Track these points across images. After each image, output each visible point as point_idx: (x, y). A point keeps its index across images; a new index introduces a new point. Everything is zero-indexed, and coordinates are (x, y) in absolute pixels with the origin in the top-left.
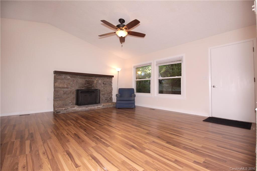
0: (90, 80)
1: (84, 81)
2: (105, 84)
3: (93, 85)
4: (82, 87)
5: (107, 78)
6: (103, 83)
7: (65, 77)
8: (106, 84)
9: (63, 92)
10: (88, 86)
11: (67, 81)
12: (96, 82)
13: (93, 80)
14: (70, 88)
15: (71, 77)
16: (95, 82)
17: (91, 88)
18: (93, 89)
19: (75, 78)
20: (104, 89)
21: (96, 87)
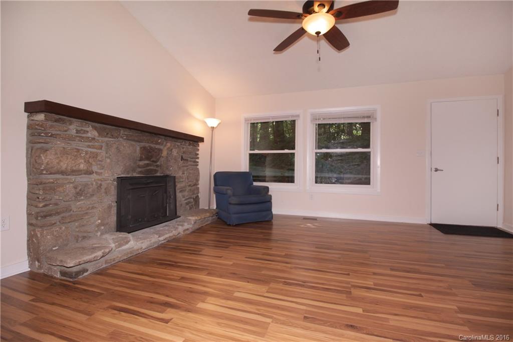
0: (152, 146)
1: (138, 148)
2: (185, 160)
3: (158, 163)
4: (134, 170)
5: (189, 145)
6: (182, 159)
7: (79, 129)
8: (187, 160)
10: (148, 165)
11: (89, 147)
12: (167, 154)
13: (157, 146)
14: (96, 173)
15: (100, 135)
16: (165, 153)
17: (156, 171)
18: (158, 174)
19: (112, 136)
20: (184, 175)
21: (167, 169)
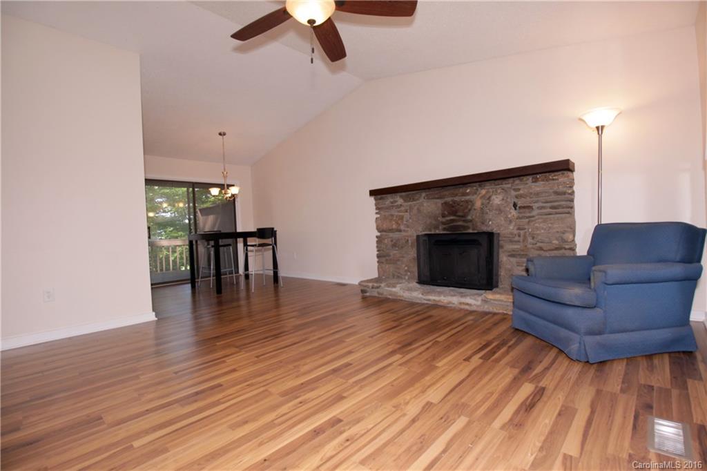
0: (457, 199)
1: (440, 205)
2: (524, 207)
3: (469, 218)
4: (436, 227)
5: (536, 181)
6: (515, 205)
7: (392, 200)
8: (530, 208)
9: (390, 243)
10: (452, 221)
11: (399, 212)
12: (482, 204)
13: (467, 198)
14: (404, 231)
15: (405, 201)
16: (478, 204)
17: (468, 228)
18: (471, 231)
19: (414, 200)
20: (522, 232)
21: (483, 223)
